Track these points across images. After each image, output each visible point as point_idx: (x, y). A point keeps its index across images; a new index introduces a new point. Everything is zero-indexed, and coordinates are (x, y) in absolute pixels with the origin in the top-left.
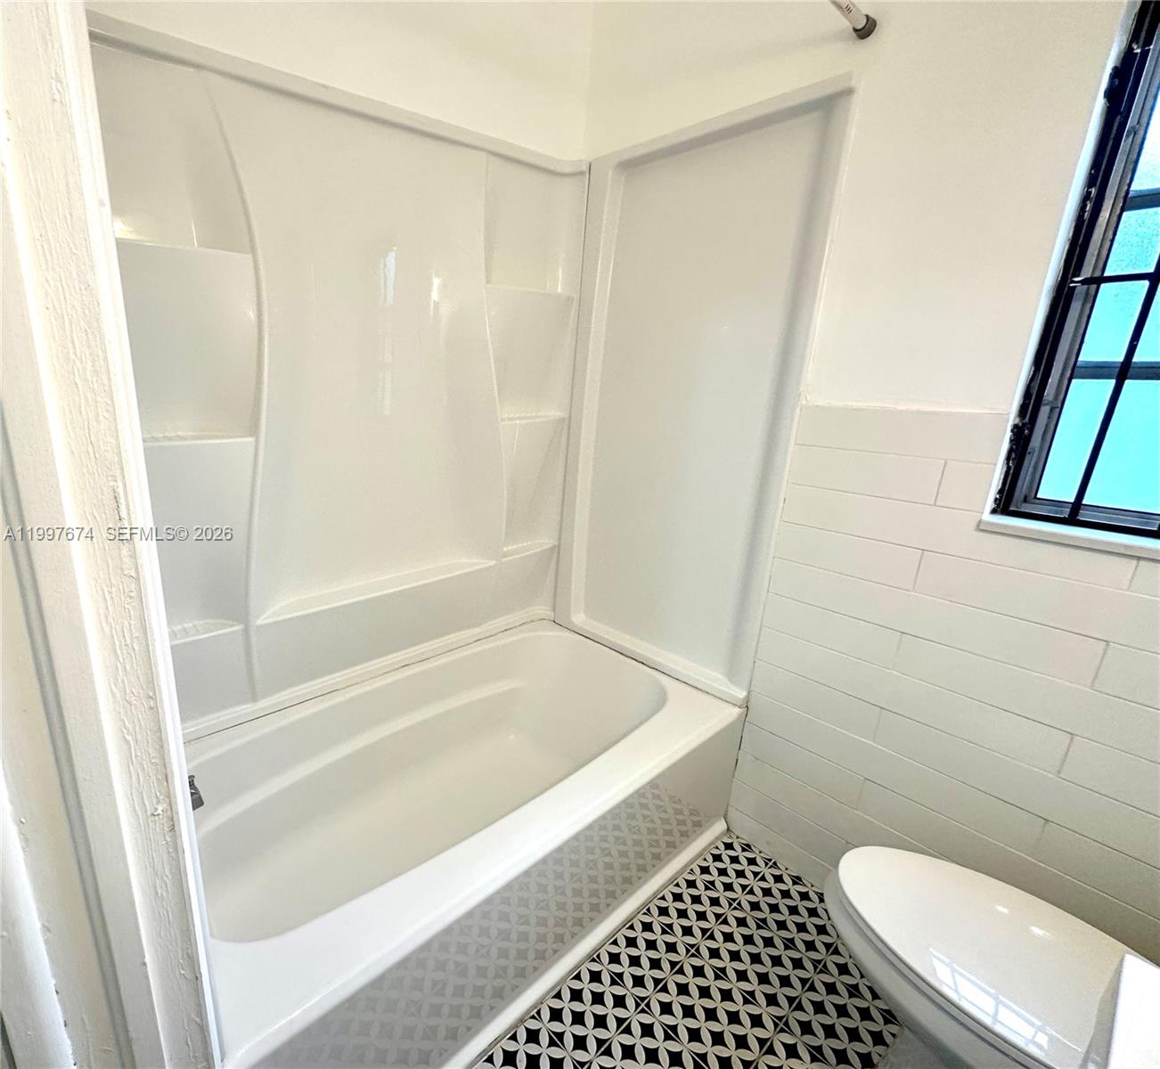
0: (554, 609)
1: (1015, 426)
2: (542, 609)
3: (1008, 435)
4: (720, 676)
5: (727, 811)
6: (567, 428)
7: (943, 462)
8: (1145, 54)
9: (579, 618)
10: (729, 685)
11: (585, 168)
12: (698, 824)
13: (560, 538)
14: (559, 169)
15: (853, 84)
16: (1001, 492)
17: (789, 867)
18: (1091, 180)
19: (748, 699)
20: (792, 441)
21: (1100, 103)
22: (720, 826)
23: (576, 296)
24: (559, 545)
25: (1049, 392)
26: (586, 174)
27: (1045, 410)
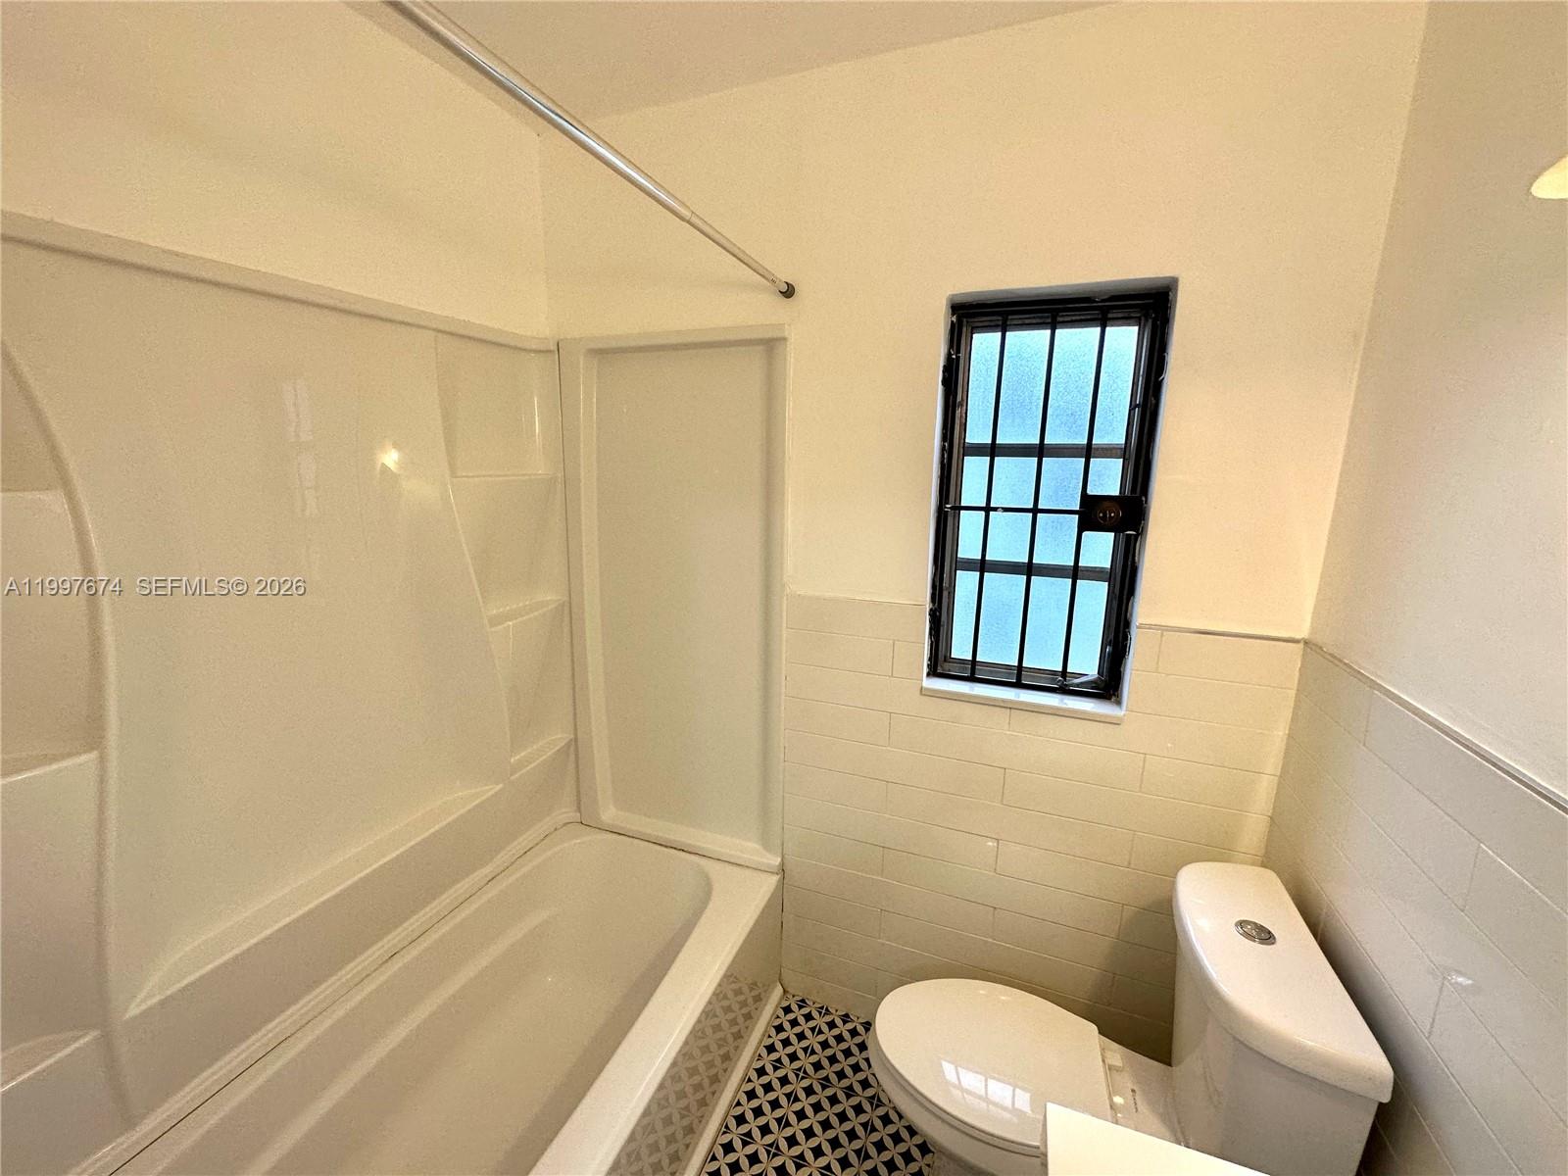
0: (579, 809)
1: (931, 610)
2: (565, 813)
3: (928, 617)
4: (757, 846)
5: (780, 974)
6: (568, 613)
7: (891, 642)
8: (958, 358)
9: (609, 814)
10: (764, 852)
11: (553, 347)
12: (758, 999)
13: (576, 729)
14: (527, 345)
15: (786, 334)
16: (930, 659)
17: (837, 1010)
18: (944, 438)
19: (783, 864)
20: (784, 625)
21: (940, 388)
22: (778, 991)
23: (560, 475)
24: (576, 740)
25: (945, 584)
26: (556, 350)
27: (945, 594)
